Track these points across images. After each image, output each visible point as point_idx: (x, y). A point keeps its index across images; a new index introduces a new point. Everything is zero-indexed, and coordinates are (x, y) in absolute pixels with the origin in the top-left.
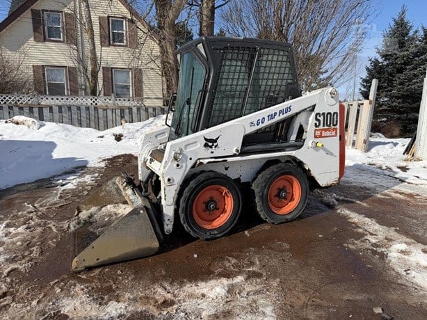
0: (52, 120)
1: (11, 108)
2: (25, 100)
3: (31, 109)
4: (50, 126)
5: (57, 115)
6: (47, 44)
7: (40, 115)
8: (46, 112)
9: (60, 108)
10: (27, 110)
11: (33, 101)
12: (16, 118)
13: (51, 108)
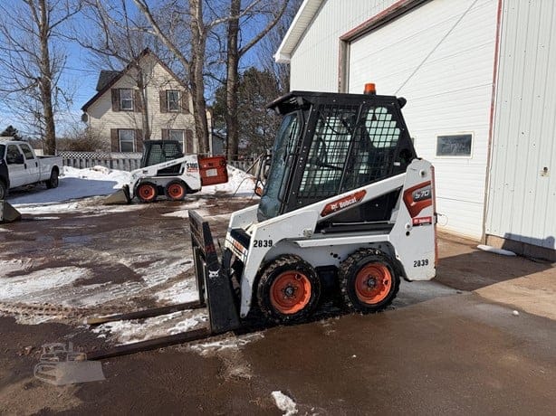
0: (118, 168)
1: (93, 161)
2: (103, 155)
3: (106, 162)
4: (116, 172)
5: (122, 166)
6: (121, 113)
7: (111, 165)
8: (115, 163)
9: (124, 160)
10: (102, 162)
11: (107, 156)
12: (96, 167)
13: (118, 161)
